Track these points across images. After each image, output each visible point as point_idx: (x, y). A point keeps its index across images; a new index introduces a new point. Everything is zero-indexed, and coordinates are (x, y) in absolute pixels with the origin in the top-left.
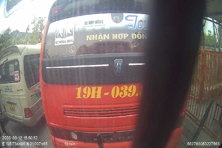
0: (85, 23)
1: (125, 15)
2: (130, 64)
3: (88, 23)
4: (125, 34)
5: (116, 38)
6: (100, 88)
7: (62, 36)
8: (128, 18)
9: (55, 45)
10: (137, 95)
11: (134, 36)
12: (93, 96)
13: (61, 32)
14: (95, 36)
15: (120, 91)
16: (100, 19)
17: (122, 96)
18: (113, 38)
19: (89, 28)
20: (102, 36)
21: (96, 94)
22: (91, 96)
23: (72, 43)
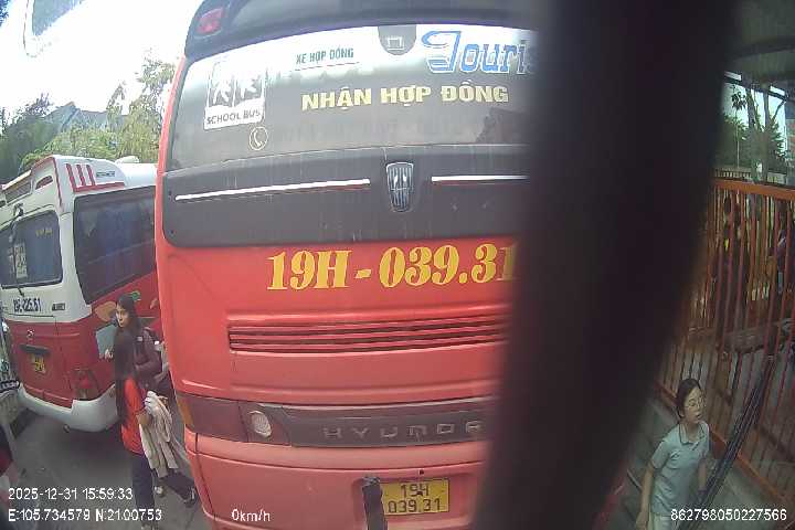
0: (299, 57)
1: (423, 29)
2: (434, 179)
3: (308, 58)
4: (419, 89)
5: (394, 100)
6: (343, 256)
7: (227, 99)
8: (432, 40)
9: (207, 127)
10: (463, 278)
11: (449, 93)
12: (322, 284)
13: (224, 88)
14: (328, 97)
15: (408, 264)
17: (415, 279)
18: (384, 100)
19: (310, 73)
20: (349, 96)
21: (331, 274)
22: (314, 281)
23: (258, 119)
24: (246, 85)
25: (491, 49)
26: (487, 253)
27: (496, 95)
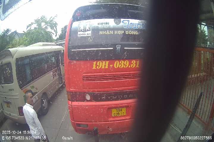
0: (98, 23)
1: (122, 20)
2: (125, 48)
3: (100, 24)
4: (122, 31)
5: (117, 33)
6: (107, 62)
7: (83, 31)
8: (124, 22)
9: (78, 36)
10: (129, 67)
11: (127, 33)
12: (103, 67)
13: (82, 28)
14: (104, 32)
15: (120, 64)
16: (107, 22)
17: (121, 67)
18: (115, 33)
19: (100, 26)
20: (108, 32)
21: (105, 66)
22: (102, 67)
23: (90, 35)
24: (87, 28)
25: (135, 24)
26: (134, 62)
27: (136, 33)
